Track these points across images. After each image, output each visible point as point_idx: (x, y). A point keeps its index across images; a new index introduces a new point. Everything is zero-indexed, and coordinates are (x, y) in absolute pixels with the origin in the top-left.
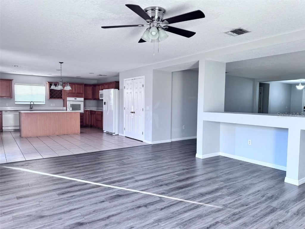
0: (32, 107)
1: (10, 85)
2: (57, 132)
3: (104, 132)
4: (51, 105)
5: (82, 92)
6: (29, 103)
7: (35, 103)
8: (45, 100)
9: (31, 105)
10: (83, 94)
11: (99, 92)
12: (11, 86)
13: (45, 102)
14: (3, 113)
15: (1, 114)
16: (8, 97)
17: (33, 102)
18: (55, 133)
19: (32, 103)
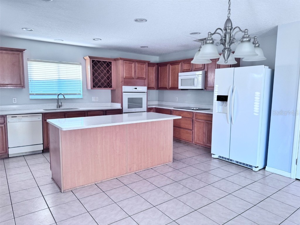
0: (60, 104)
1: (19, 61)
2: (135, 166)
3: (213, 156)
4: (93, 99)
5: (145, 76)
6: (56, 97)
7: (66, 97)
8: (82, 91)
9: (58, 100)
10: (146, 79)
11: (178, 76)
12: (21, 63)
13: (82, 93)
14: (9, 119)
15: (5, 123)
16: (16, 85)
17: (63, 95)
18: (130, 169)
19: (61, 97)
